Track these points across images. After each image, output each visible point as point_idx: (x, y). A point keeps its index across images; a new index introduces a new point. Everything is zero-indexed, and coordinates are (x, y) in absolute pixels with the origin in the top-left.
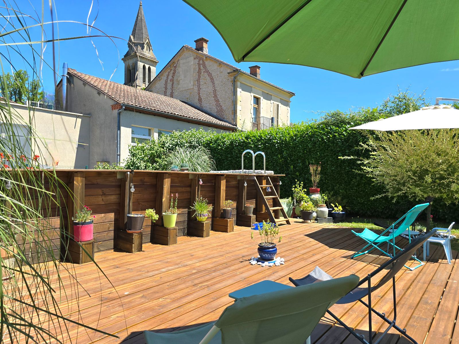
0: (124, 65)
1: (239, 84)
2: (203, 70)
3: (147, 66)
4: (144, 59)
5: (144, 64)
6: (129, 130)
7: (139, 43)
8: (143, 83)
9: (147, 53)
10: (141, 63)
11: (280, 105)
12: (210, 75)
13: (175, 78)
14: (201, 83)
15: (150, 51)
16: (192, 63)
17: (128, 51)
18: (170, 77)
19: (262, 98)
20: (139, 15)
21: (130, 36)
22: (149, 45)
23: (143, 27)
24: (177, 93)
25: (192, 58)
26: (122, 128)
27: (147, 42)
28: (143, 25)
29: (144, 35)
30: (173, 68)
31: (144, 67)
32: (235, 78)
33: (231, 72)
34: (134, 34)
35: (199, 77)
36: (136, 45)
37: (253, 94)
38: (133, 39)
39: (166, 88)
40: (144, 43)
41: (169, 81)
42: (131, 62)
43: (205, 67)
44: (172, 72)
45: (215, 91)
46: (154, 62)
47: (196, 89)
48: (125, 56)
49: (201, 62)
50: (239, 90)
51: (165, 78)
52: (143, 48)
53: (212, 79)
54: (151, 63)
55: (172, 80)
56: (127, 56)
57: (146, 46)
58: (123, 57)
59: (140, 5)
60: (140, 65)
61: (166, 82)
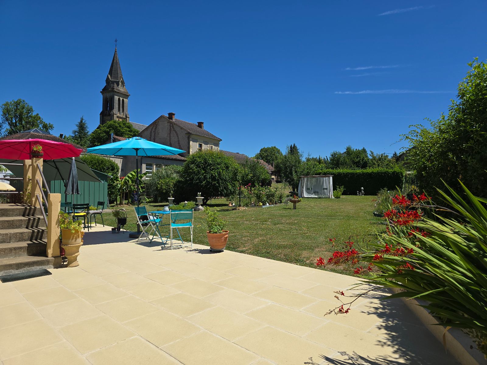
0: (102, 96)
1: (191, 139)
2: (172, 130)
3: (121, 99)
4: (119, 94)
5: (119, 97)
6: (145, 165)
7: (115, 81)
8: (118, 112)
9: (121, 89)
10: (117, 97)
11: (213, 146)
12: (176, 132)
13: (156, 131)
14: (171, 136)
15: (123, 87)
16: (166, 125)
17: (105, 86)
18: (153, 130)
19: (203, 144)
20: (115, 59)
21: (108, 76)
22: (123, 83)
23: (118, 68)
24: (157, 139)
25: (166, 122)
26: (143, 164)
27: (122, 81)
28: (118, 67)
29: (119, 75)
30: (155, 126)
31: (119, 99)
32: (189, 136)
33: (187, 133)
34: (111, 73)
35: (170, 132)
36: (113, 82)
37: (198, 143)
38: (110, 78)
39: (151, 135)
40: (119, 82)
41: (152, 132)
42: (108, 95)
43: (173, 127)
44: (155, 127)
45: (179, 141)
46: (126, 95)
47: (168, 138)
48: (103, 90)
49: (171, 125)
50: (191, 142)
51: (150, 130)
52: (118, 85)
53: (177, 134)
54: (124, 96)
55: (155, 132)
56: (104, 91)
57: (120, 83)
58: (101, 91)
59: (116, 51)
60: (116, 98)
61: (151, 133)
